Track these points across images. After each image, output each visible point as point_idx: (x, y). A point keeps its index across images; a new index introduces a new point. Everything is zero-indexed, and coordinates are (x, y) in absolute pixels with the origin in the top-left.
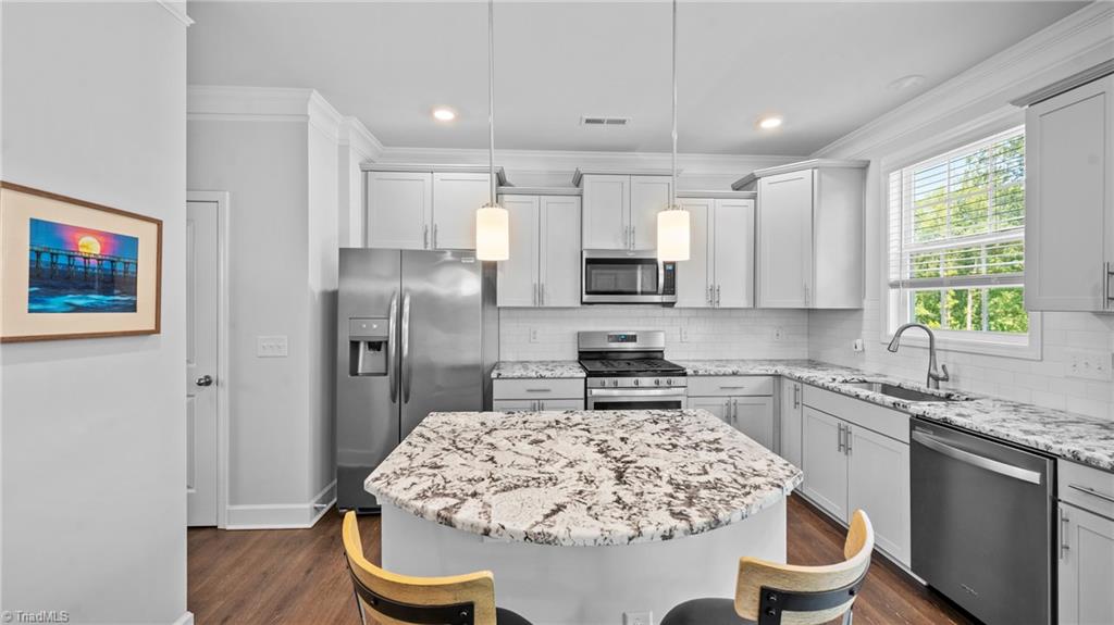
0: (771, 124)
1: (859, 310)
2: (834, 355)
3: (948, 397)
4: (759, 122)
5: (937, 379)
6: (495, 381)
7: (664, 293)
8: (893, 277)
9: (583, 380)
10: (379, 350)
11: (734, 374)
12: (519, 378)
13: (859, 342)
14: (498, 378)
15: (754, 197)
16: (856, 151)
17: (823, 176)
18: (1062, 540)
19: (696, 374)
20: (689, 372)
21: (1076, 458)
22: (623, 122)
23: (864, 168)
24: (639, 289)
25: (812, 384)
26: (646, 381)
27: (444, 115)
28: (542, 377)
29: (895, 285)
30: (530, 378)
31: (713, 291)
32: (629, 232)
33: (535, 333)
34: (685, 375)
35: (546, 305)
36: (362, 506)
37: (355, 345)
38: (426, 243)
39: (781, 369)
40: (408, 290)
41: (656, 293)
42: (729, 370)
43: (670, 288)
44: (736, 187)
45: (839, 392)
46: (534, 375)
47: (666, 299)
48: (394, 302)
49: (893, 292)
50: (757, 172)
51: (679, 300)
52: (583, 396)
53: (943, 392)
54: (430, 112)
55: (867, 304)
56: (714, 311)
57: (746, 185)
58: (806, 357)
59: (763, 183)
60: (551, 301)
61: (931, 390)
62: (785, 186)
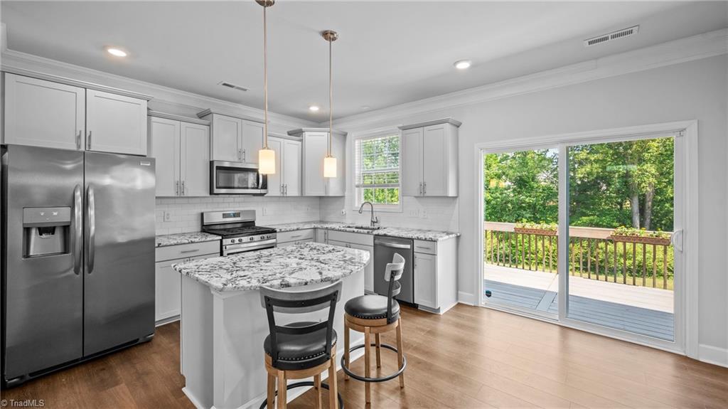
0: (314, 109)
1: (343, 197)
2: (332, 217)
3: (378, 228)
4: (309, 107)
5: (374, 222)
6: (156, 249)
7: (262, 188)
8: (357, 183)
9: (219, 242)
10: (53, 233)
11: (298, 229)
12: (175, 245)
13: (344, 210)
14: (159, 246)
15: (302, 140)
16: (343, 127)
17: (332, 137)
18: (415, 264)
19: (281, 231)
20: (278, 230)
21: (418, 239)
22: (245, 90)
23: (345, 135)
24: (250, 186)
25: (333, 229)
26: (245, 239)
27: (117, 53)
28: (192, 242)
29: (358, 186)
30: (184, 244)
31: (283, 187)
32: (241, 153)
33: (168, 214)
34: (276, 232)
35: (185, 195)
36: (30, 372)
37: (27, 231)
38: (79, 146)
39: (316, 225)
40: (91, 184)
41: (257, 188)
42: (295, 228)
43: (265, 186)
44: (290, 134)
45: (346, 231)
46: (187, 241)
47: (263, 191)
48: (78, 194)
49: (357, 189)
50: (304, 129)
51: (269, 192)
52: (219, 251)
53: (377, 227)
54: (104, 48)
55: (347, 194)
56: (283, 198)
57: (297, 133)
58: (319, 219)
59: (307, 135)
60: (189, 192)
61: (372, 227)
62: (316, 138)
